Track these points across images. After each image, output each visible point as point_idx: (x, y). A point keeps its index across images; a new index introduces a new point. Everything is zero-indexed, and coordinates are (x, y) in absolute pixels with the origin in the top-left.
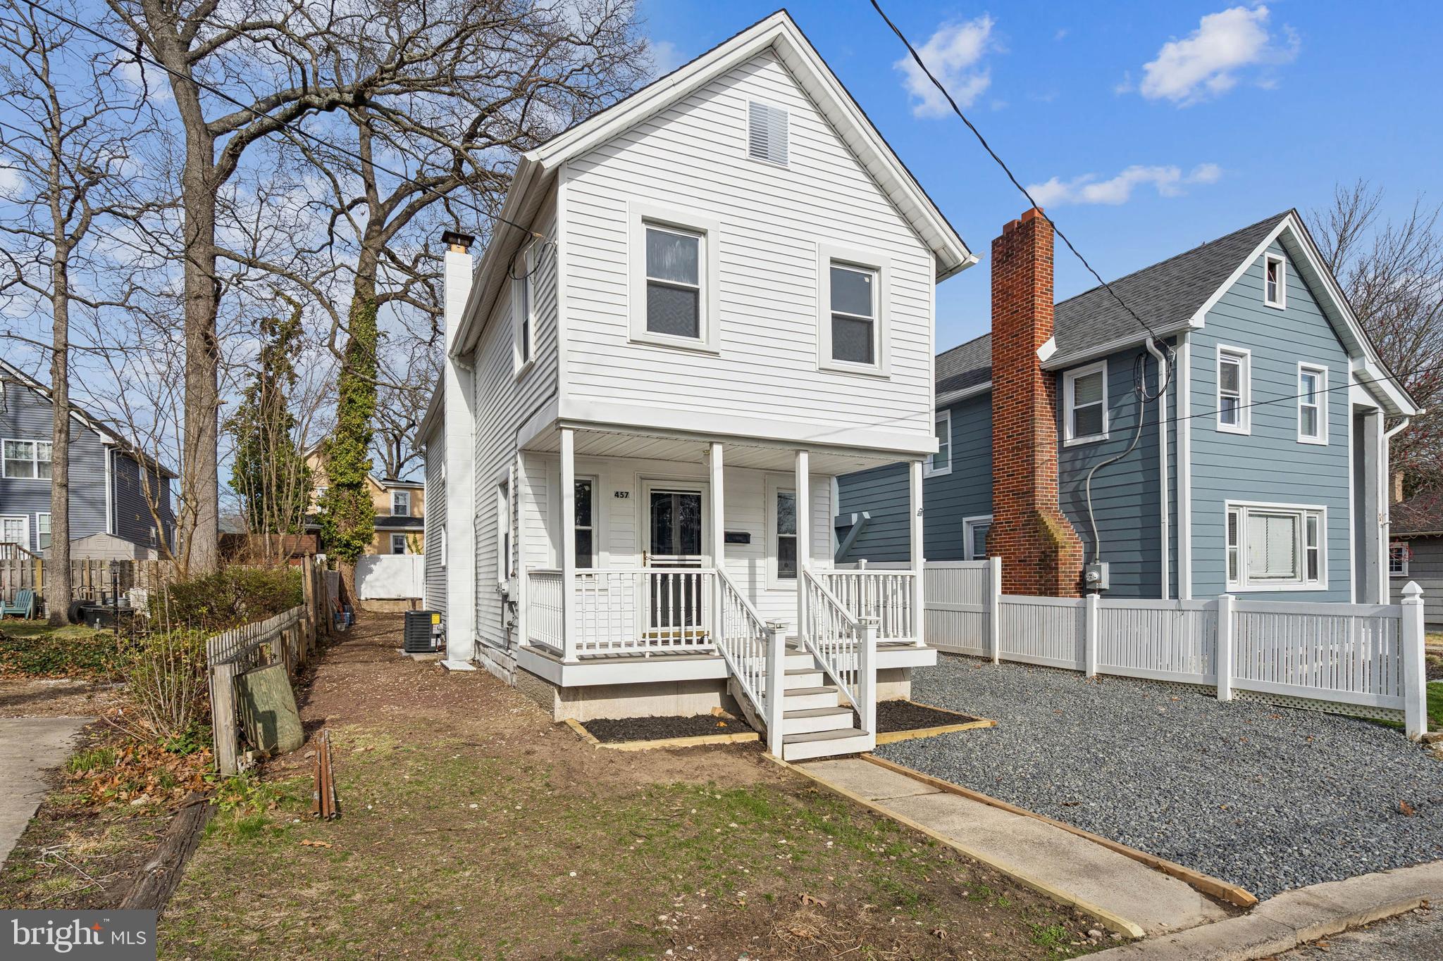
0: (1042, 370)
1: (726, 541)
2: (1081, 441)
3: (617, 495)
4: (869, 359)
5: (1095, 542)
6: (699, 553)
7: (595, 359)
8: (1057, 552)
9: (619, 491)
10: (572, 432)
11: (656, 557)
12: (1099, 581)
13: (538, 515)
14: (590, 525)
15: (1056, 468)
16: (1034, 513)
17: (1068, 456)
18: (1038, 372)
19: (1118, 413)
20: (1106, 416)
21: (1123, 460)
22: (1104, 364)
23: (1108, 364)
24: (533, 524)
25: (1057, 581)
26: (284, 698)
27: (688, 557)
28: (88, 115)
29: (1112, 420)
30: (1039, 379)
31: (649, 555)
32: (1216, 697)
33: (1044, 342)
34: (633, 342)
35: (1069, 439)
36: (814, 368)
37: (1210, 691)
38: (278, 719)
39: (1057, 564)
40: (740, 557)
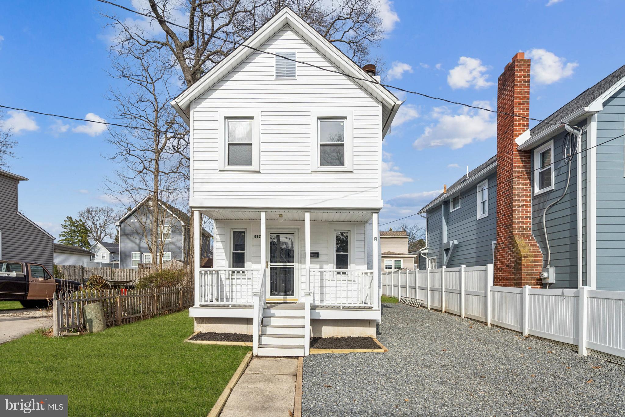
0: (518, 151)
1: (311, 257)
2: (542, 191)
3: (255, 237)
4: (342, 164)
5: (548, 254)
6: (293, 262)
7: (205, 180)
8: (521, 260)
9: (257, 235)
10: (198, 212)
11: (272, 264)
12: (548, 278)
13: (222, 247)
14: (244, 250)
15: (531, 209)
16: (512, 237)
17: (536, 201)
18: (516, 154)
19: (559, 172)
20: (553, 174)
21: (560, 202)
22: (552, 142)
23: (555, 142)
24: (220, 250)
25: (521, 278)
26: (96, 315)
27: (288, 264)
28: (164, 103)
29: (556, 176)
30: (517, 157)
31: (269, 263)
32: (577, 353)
33: (521, 134)
34: (221, 171)
35: (537, 191)
36: (309, 171)
37: (575, 349)
38: (93, 322)
39: (521, 268)
40: (316, 264)
